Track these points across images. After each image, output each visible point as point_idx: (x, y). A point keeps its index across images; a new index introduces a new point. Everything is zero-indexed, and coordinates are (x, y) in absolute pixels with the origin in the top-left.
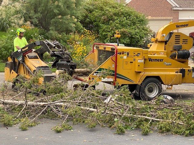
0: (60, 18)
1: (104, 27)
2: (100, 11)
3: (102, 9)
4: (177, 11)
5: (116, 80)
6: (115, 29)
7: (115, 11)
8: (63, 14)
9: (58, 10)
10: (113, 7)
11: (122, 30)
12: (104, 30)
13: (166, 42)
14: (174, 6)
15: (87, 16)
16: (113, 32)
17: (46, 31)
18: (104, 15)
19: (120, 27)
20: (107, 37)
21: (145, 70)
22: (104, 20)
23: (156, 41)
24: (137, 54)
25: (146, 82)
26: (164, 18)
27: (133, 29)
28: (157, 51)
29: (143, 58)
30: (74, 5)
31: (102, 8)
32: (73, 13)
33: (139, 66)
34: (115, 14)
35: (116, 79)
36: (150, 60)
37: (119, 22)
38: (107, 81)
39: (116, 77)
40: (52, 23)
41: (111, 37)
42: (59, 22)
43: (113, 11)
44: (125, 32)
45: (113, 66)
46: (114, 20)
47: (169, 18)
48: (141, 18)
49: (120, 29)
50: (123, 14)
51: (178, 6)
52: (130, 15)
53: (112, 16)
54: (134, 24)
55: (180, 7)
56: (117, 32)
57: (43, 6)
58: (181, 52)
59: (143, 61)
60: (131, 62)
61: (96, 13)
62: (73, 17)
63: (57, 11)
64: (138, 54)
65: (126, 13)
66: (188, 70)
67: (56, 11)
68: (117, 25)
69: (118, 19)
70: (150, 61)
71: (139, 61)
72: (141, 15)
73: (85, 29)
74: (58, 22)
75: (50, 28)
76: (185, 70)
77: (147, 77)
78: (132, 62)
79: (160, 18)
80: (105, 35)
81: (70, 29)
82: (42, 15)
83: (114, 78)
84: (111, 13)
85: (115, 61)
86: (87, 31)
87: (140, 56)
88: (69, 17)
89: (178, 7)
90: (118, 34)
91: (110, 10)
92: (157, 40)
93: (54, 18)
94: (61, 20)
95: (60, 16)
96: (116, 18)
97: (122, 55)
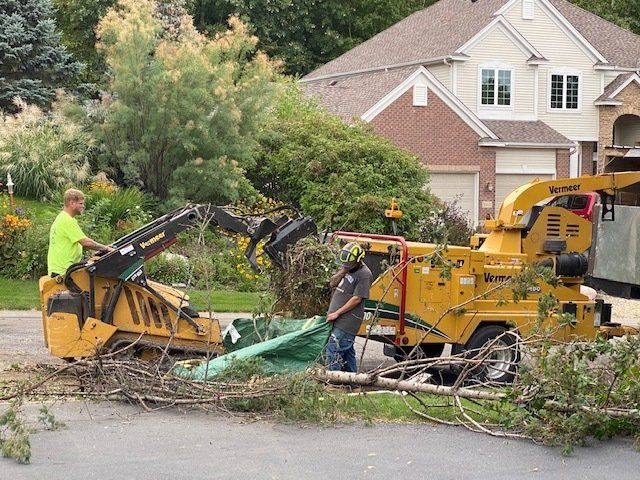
0: (200, 166)
1: (315, 189)
2: (301, 147)
3: (305, 141)
4: (491, 150)
5: (402, 332)
6: (345, 194)
7: (344, 146)
8: (207, 153)
9: (194, 143)
10: (336, 137)
11: (364, 198)
12: (314, 199)
13: (524, 232)
14: (483, 135)
15: (262, 161)
16: (339, 203)
17: (157, 199)
18: (311, 157)
19: (356, 189)
20: (323, 217)
21: (476, 306)
22: (315, 171)
23: (500, 229)
24: (456, 262)
25: (479, 337)
26: (459, 168)
27: (391, 195)
28: (503, 256)
29: (472, 272)
30: (236, 129)
31: (304, 137)
32: (234, 151)
33: (462, 293)
34: (343, 156)
35: (402, 329)
36: (488, 278)
37: (354, 178)
38: (379, 333)
39: (404, 324)
40: (176, 177)
41: (334, 215)
42: (197, 176)
43: (336, 146)
44: (371, 203)
45: (397, 294)
46: (340, 173)
47: (470, 168)
48: (412, 166)
49: (359, 194)
50: (363, 154)
51: (494, 137)
52: (381, 160)
53: (335, 161)
54: (395, 182)
55: (500, 139)
56: (393, 204)
57: (155, 132)
58: (564, 257)
59: (471, 281)
60: (440, 284)
61: (291, 152)
62: (234, 162)
63: (192, 146)
64: (459, 261)
65: (371, 153)
66: (585, 307)
67: (189, 145)
68: (350, 184)
69: (353, 170)
70: (487, 281)
71: (463, 281)
72: (411, 158)
73: (261, 196)
74: (192, 176)
75: (171, 191)
76: (575, 305)
77: (484, 324)
78: (443, 284)
79: (446, 168)
80: (316, 212)
81: (226, 193)
82: (148, 155)
83: (398, 326)
84: (333, 154)
85: (401, 280)
86: (265, 199)
87: (465, 267)
88: (222, 161)
89: (494, 140)
90: (396, 209)
91: (329, 143)
92: (501, 225)
93: (182, 164)
94: (200, 172)
95: (199, 161)
96: (345, 165)
97: (417, 265)
